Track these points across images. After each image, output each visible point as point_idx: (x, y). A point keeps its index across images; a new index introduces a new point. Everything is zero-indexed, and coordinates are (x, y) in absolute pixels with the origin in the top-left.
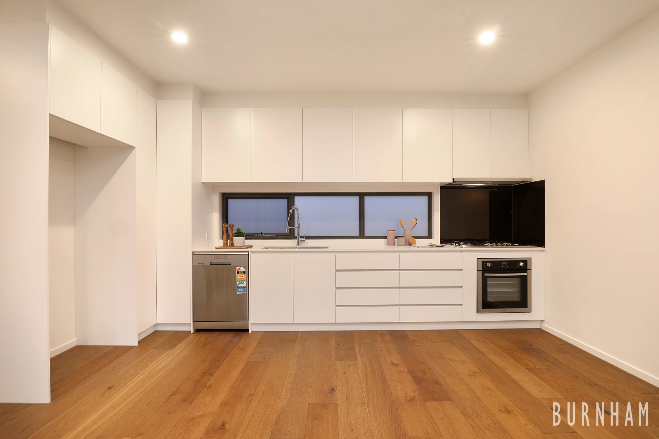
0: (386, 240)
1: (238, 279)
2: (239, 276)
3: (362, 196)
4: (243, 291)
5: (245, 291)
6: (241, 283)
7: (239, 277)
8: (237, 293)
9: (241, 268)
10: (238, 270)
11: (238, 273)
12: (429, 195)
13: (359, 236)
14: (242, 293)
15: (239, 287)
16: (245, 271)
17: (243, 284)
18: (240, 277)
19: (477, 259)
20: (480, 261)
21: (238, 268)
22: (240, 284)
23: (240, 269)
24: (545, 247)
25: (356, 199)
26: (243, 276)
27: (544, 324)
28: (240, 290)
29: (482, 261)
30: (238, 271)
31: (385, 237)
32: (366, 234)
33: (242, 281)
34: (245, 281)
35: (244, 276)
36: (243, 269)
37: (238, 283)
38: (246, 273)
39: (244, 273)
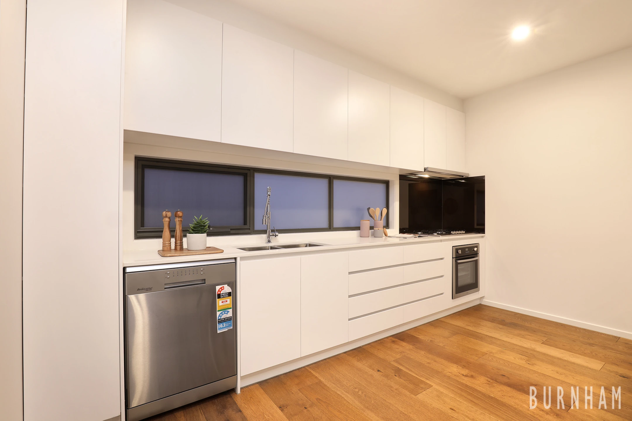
0: (359, 231)
1: (219, 306)
2: (220, 302)
3: (331, 179)
4: (228, 327)
5: (230, 326)
6: (225, 313)
7: (221, 304)
8: (218, 332)
9: (223, 287)
10: (219, 290)
11: (219, 296)
12: (387, 183)
13: (328, 227)
14: (227, 330)
15: (221, 321)
16: (231, 291)
17: (227, 314)
18: (222, 302)
19: (453, 247)
20: (454, 248)
21: (218, 288)
22: (223, 314)
23: (222, 290)
24: (485, 234)
25: (325, 182)
26: (227, 301)
27: (484, 300)
28: (223, 325)
29: (456, 249)
30: (219, 293)
31: (358, 228)
32: (336, 225)
33: (225, 310)
34: (230, 308)
35: (229, 300)
36: (227, 289)
37: (218, 313)
38: (232, 294)
39: (229, 294)
